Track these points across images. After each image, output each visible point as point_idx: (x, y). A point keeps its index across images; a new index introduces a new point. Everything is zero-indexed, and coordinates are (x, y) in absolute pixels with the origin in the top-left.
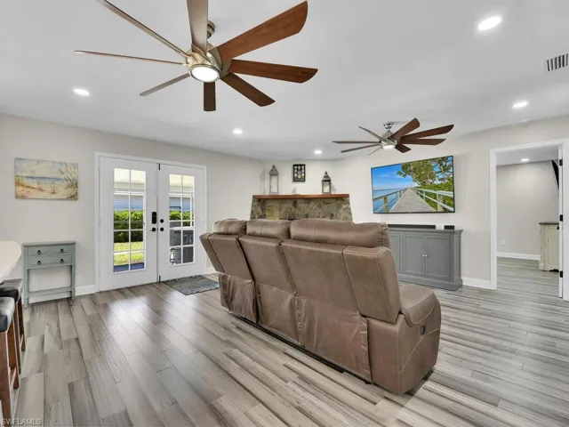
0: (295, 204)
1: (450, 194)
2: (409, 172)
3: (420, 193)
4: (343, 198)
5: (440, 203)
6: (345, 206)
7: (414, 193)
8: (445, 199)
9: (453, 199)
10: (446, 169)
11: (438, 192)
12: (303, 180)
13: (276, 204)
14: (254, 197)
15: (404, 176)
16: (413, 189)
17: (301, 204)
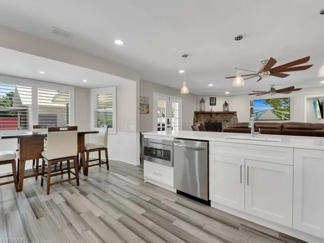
0: (211, 115)
1: (288, 113)
2: (269, 103)
3: (274, 112)
4: (234, 114)
5: (283, 117)
6: (234, 117)
7: (271, 111)
8: (286, 115)
9: (289, 115)
10: (287, 103)
11: (282, 112)
12: (215, 104)
13: (203, 116)
14: (195, 112)
15: (267, 104)
16: (270, 110)
17: (213, 116)
